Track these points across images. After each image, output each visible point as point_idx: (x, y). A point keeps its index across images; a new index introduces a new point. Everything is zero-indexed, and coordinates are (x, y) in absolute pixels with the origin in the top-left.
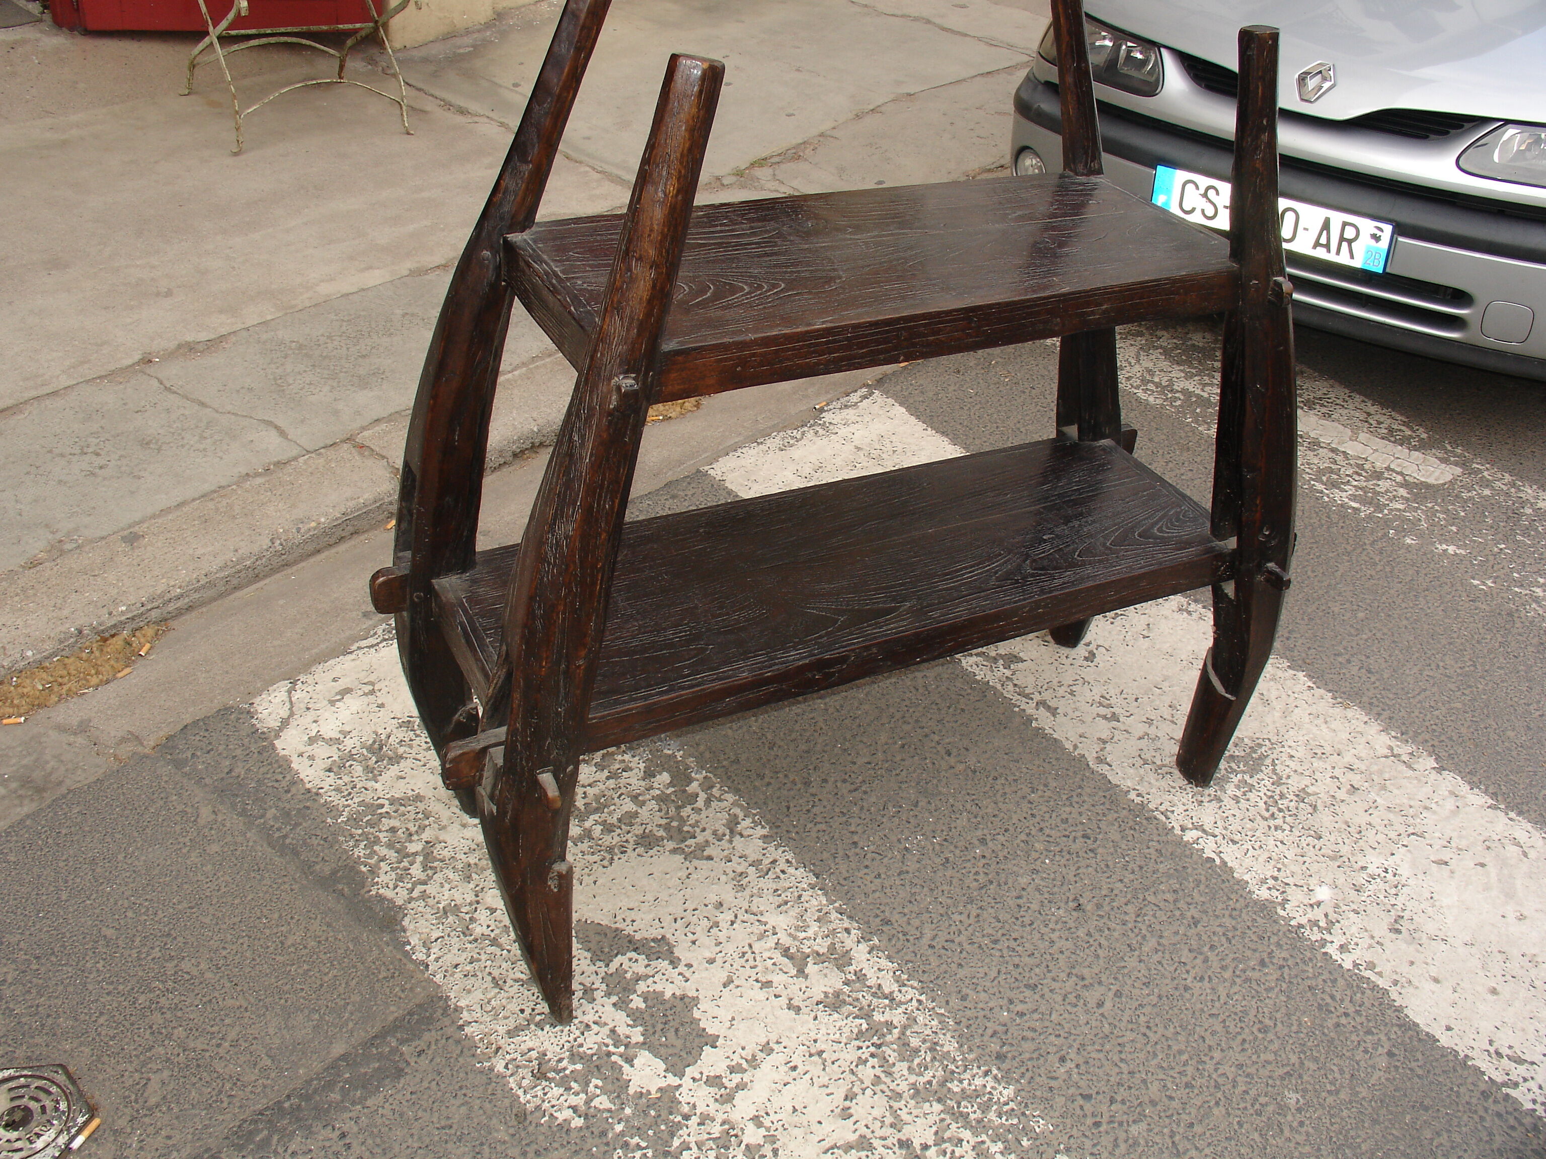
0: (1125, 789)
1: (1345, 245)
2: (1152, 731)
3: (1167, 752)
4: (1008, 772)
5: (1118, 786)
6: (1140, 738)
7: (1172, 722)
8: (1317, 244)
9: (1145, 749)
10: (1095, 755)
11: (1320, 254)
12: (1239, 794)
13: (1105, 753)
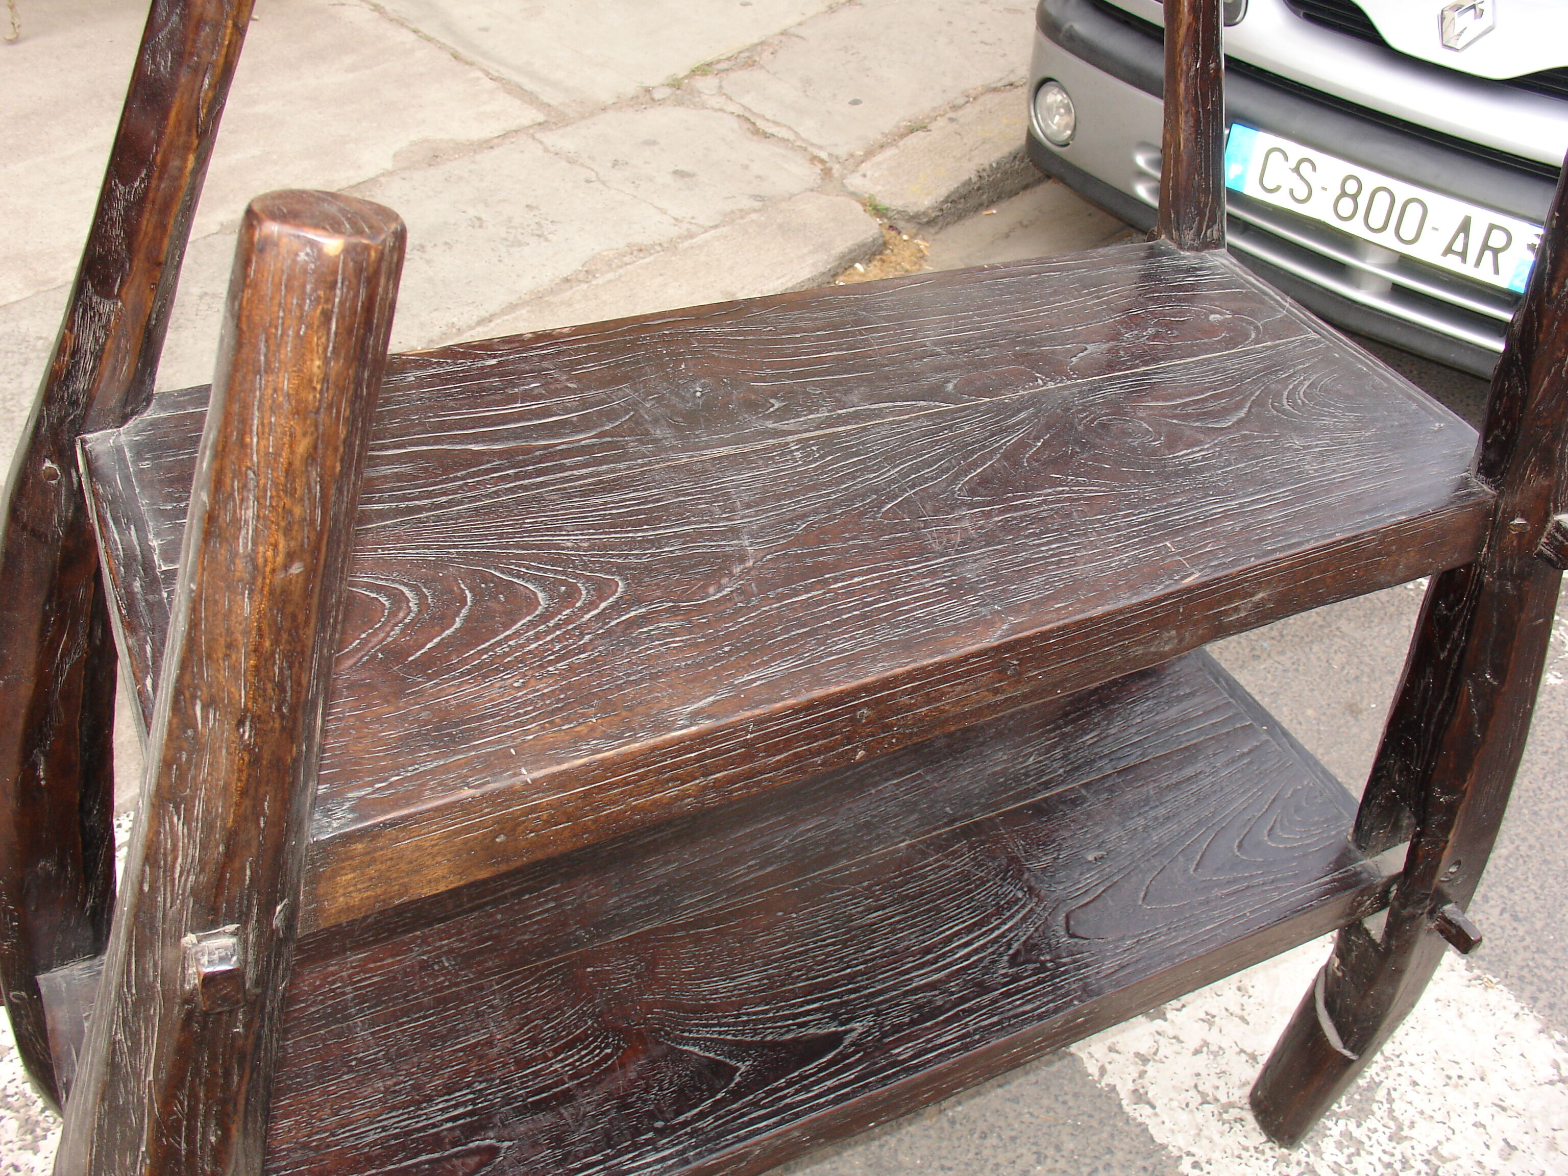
0: (1176, 1153)
1: (1488, 255)
2: (1213, 1038)
3: (1235, 1080)
4: (1002, 1123)
5: (1164, 1147)
6: (1197, 1052)
7: (1243, 1019)
8: (1449, 250)
9: (1204, 1073)
10: (1131, 1086)
11: (1452, 264)
12: (1342, 1159)
13: (1145, 1081)
